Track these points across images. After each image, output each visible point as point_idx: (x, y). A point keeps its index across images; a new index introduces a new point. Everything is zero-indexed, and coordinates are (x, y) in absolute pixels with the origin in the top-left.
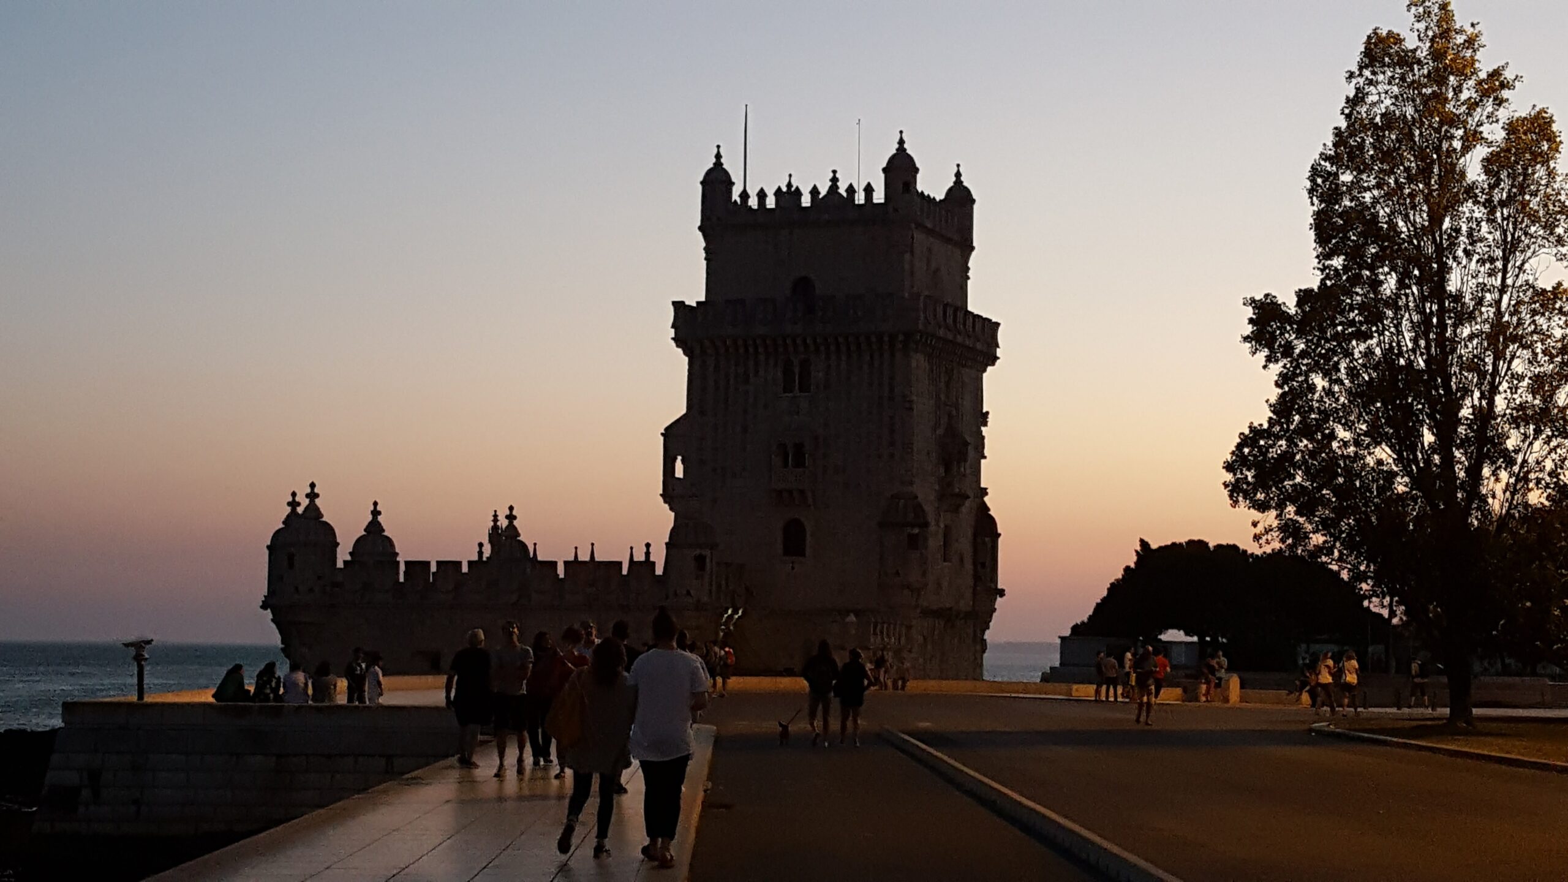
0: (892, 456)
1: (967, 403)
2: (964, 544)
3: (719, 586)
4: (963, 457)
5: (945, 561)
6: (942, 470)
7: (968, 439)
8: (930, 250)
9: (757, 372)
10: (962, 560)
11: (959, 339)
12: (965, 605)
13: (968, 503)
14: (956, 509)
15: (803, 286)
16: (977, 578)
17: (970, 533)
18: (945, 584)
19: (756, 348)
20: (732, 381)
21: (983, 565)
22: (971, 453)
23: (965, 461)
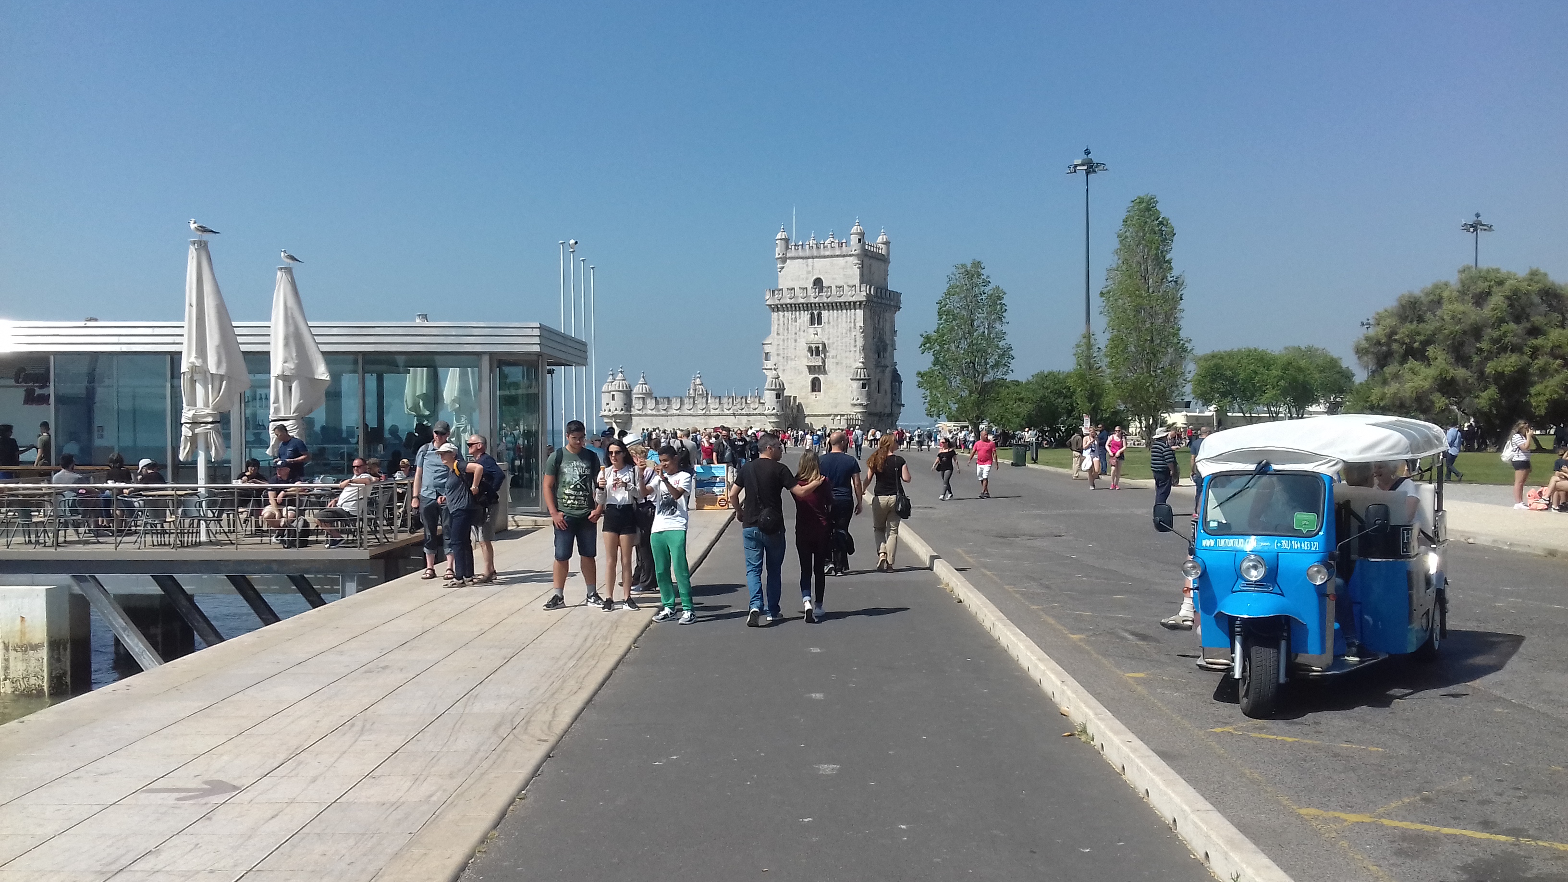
1: (888, 327)
2: (887, 385)
3: (786, 406)
4: (885, 349)
5: (879, 392)
6: (877, 356)
7: (888, 342)
8: (871, 265)
9: (800, 318)
10: (886, 392)
11: (883, 301)
12: (888, 411)
13: (888, 369)
14: (883, 372)
15: (818, 282)
16: (893, 400)
19: (799, 308)
20: (790, 322)
21: (895, 394)
22: (889, 348)
23: (887, 351)
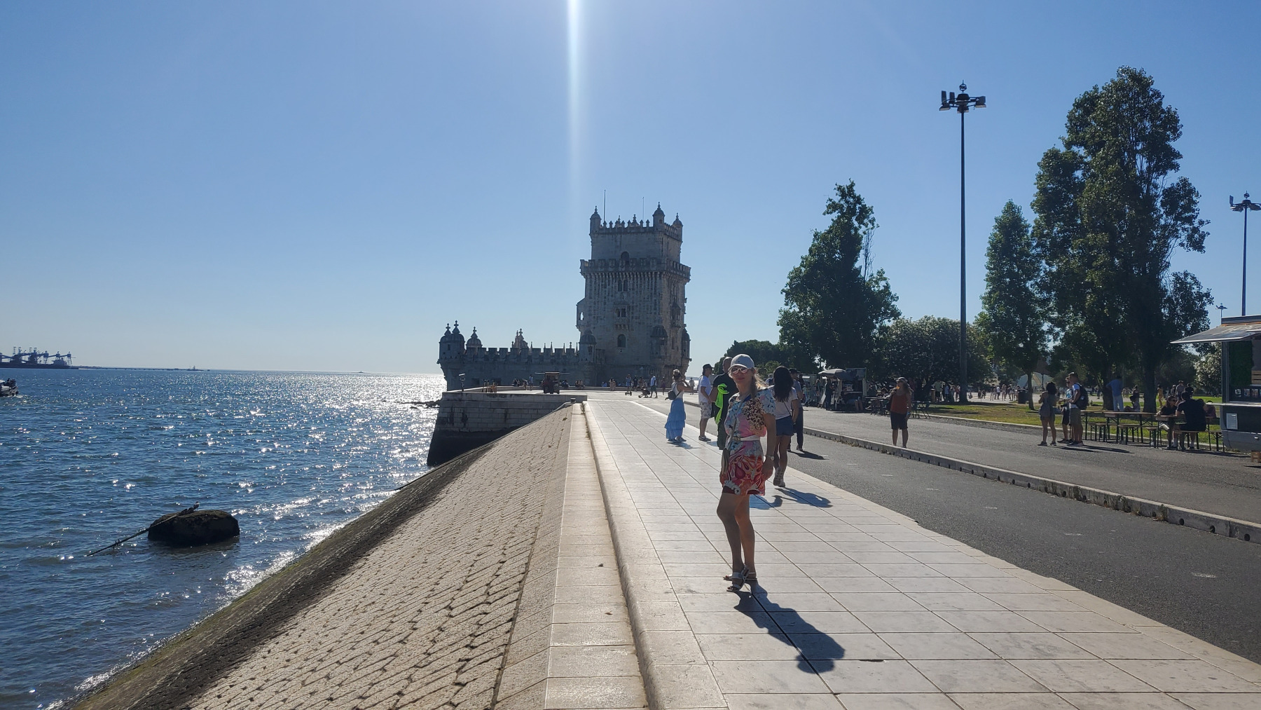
0: (655, 313)
1: (679, 295)
2: (679, 343)
3: (596, 357)
4: (678, 313)
5: (672, 349)
6: (672, 318)
7: (680, 307)
8: (668, 243)
9: (609, 285)
10: (678, 348)
11: (678, 273)
13: (680, 329)
14: (676, 331)
15: (625, 255)
16: (683, 355)
17: (681, 340)
18: (672, 356)
19: (609, 276)
20: (600, 287)
21: (685, 351)
22: (681, 312)
23: (679, 315)
